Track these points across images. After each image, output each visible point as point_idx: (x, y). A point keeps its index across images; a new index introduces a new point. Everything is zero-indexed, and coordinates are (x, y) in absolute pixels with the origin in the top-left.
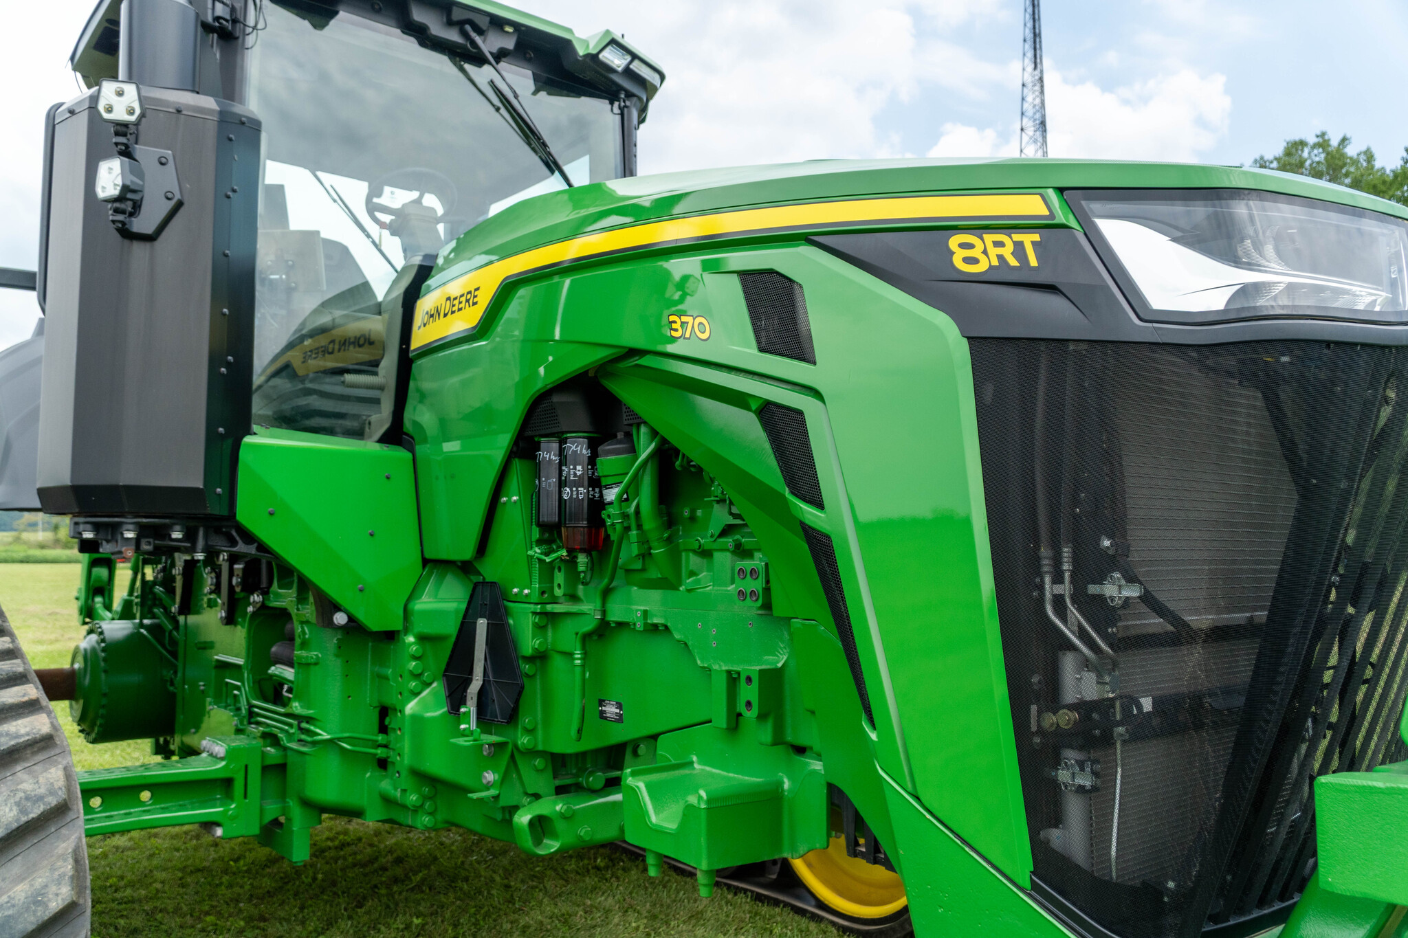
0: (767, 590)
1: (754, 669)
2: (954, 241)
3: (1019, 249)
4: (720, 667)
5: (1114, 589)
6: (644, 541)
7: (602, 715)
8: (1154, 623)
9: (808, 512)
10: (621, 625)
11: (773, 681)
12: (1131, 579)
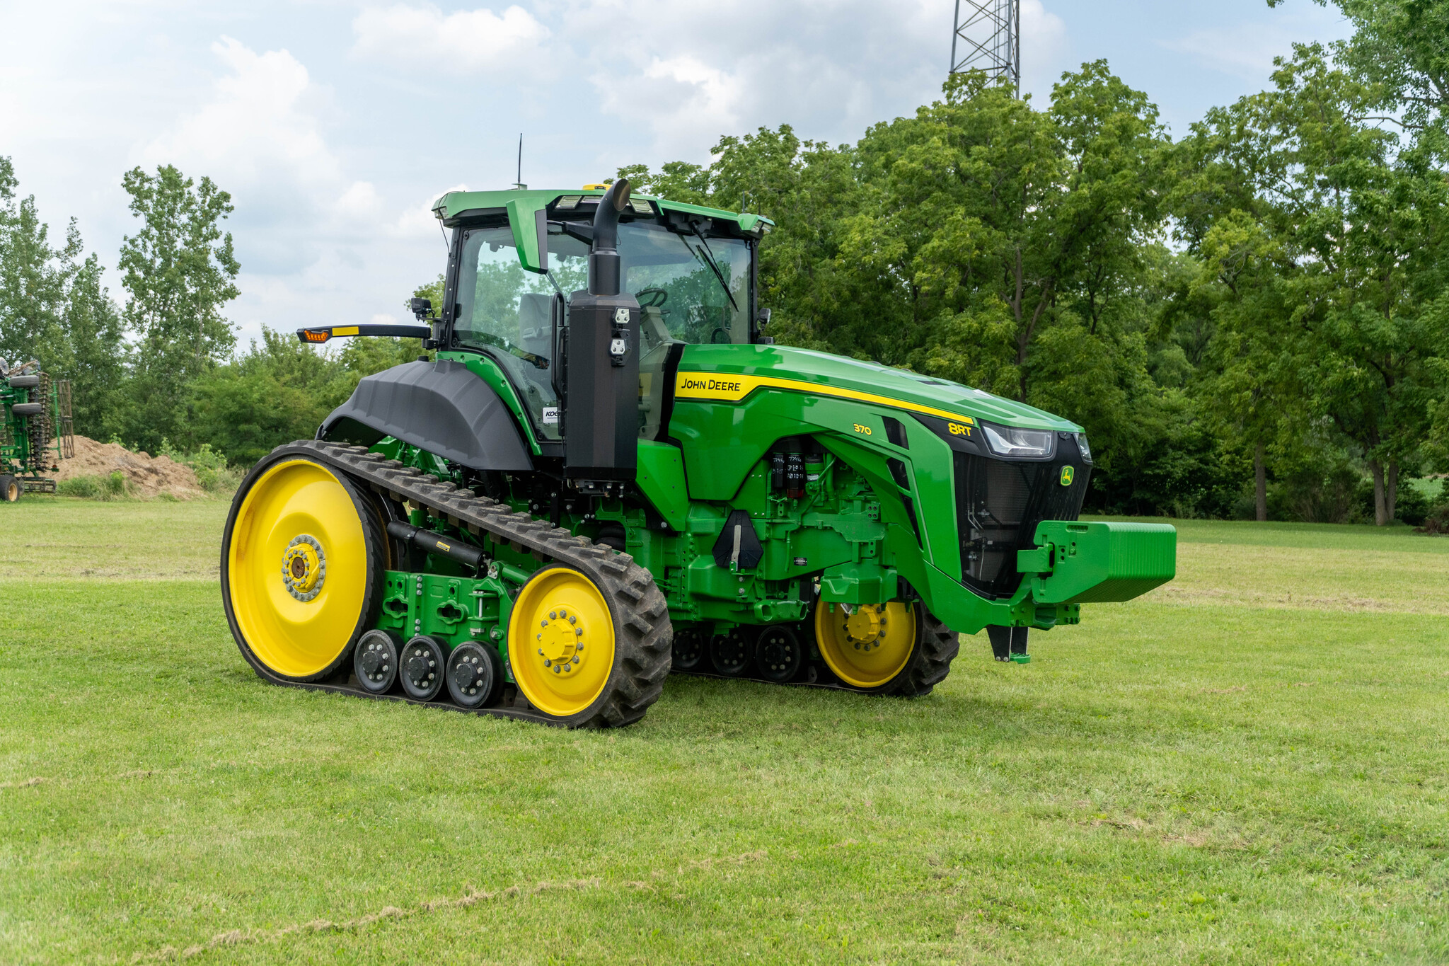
0: (880, 514)
1: (874, 539)
2: (950, 425)
3: (966, 431)
4: (856, 541)
5: (984, 513)
6: (827, 496)
7: (796, 564)
8: (993, 522)
9: (905, 491)
10: (808, 527)
11: (879, 543)
12: (987, 511)
